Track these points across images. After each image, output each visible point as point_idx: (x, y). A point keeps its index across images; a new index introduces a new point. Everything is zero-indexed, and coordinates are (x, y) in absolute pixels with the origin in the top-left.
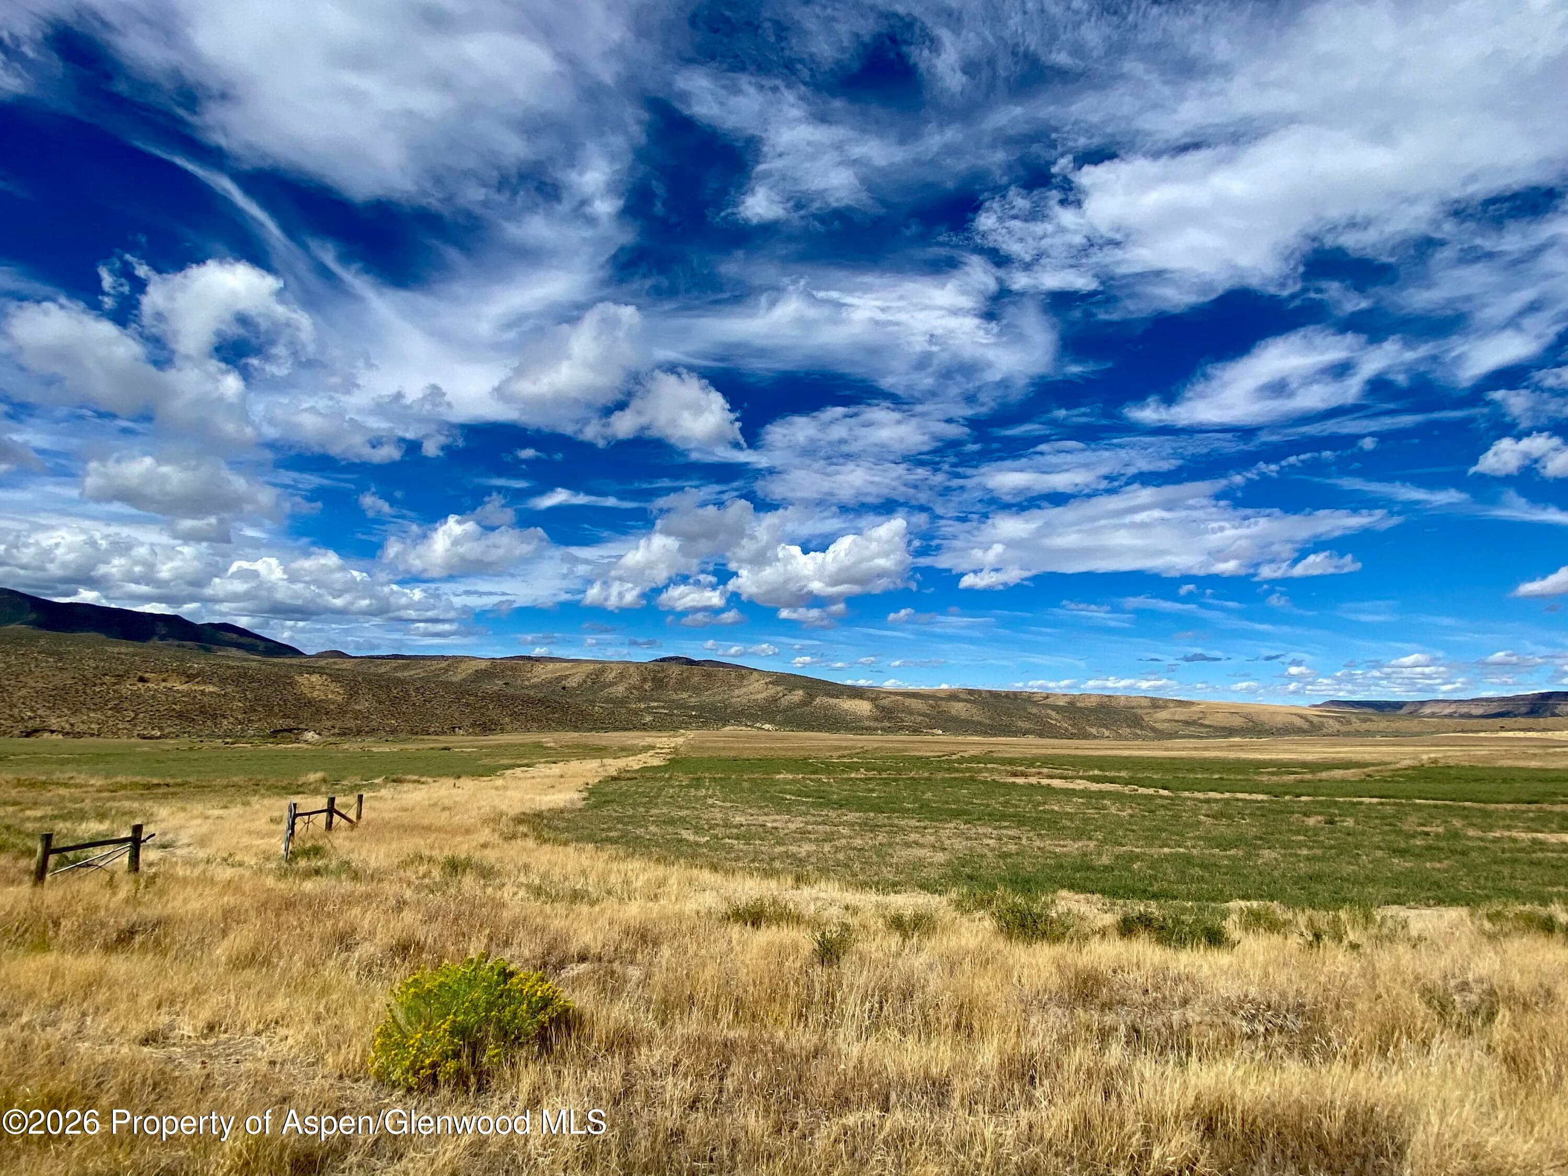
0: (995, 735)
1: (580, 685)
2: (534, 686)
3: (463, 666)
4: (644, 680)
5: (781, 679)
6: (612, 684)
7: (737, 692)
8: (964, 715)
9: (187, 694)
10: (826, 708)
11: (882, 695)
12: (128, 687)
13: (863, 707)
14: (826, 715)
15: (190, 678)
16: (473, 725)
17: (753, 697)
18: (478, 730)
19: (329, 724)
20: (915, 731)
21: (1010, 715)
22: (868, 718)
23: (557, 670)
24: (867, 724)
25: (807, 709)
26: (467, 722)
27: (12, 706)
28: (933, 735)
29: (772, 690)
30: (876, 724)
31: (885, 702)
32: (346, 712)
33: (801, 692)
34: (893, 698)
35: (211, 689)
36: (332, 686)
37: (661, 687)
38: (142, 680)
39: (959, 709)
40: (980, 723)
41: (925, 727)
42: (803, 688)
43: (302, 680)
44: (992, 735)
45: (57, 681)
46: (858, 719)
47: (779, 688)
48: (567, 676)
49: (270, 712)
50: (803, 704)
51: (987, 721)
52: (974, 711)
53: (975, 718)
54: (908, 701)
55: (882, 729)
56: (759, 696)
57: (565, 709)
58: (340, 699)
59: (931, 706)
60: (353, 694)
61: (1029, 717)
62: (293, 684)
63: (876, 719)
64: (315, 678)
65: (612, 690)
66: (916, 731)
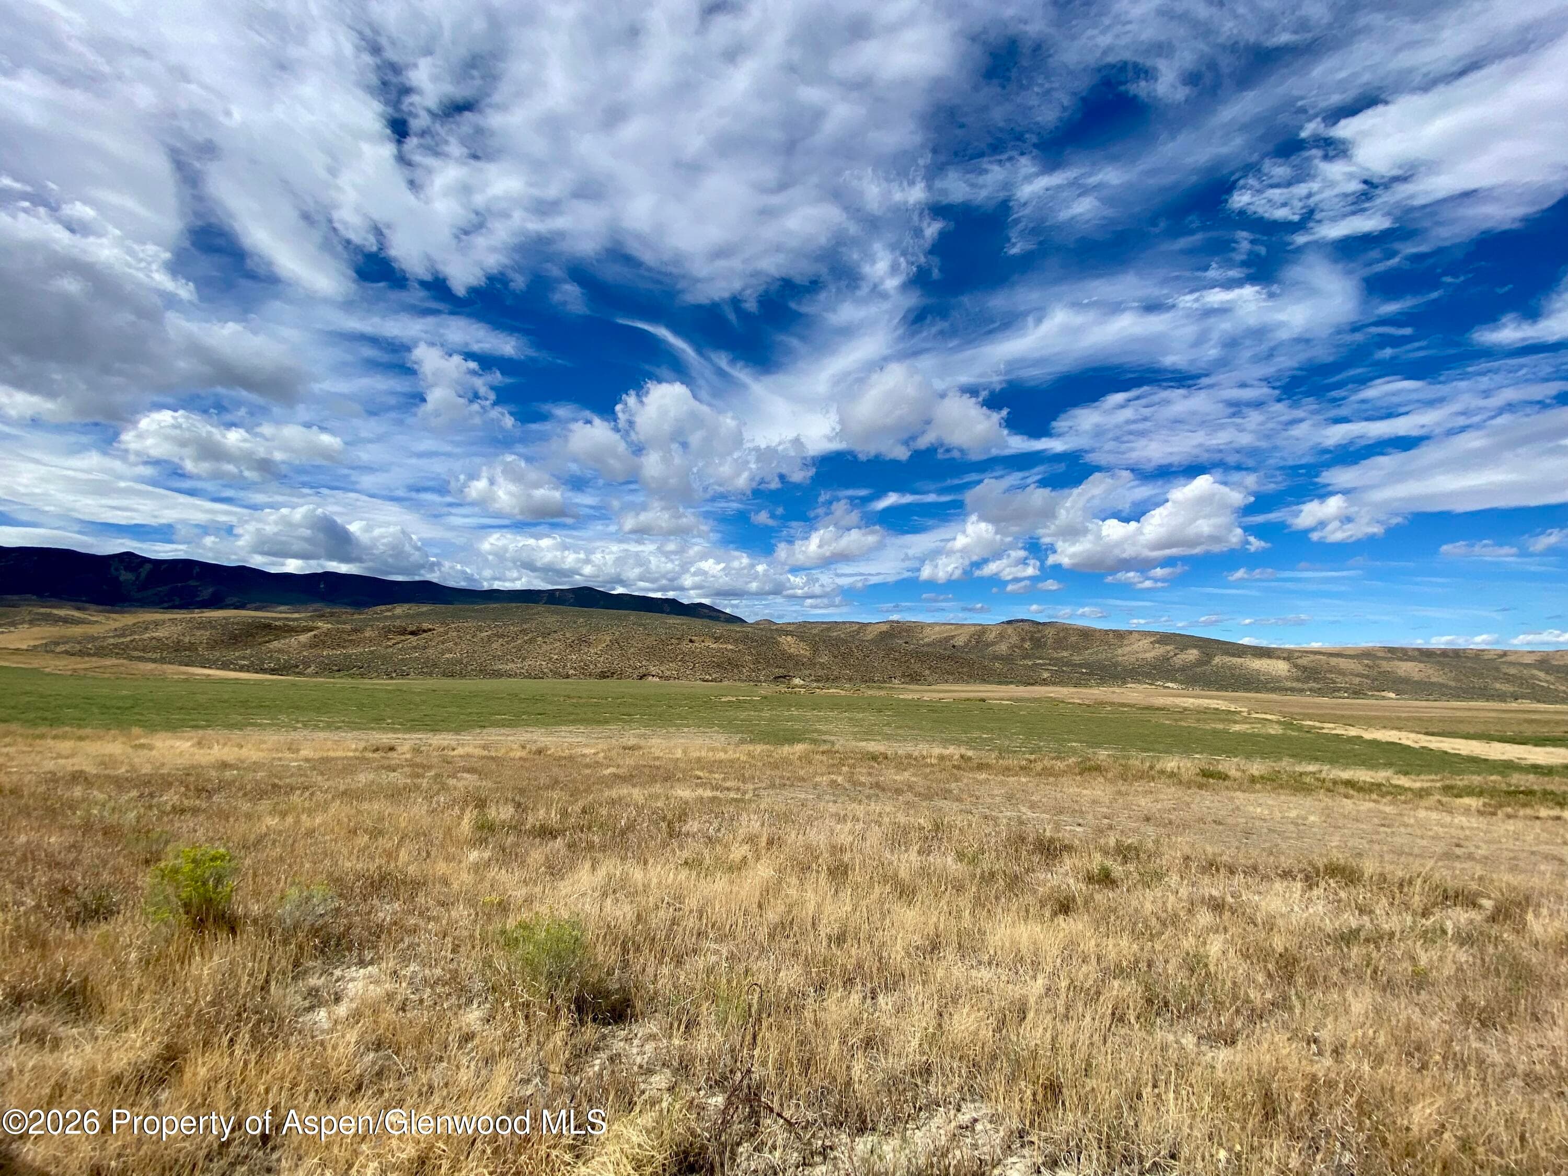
0: (1472, 699)
1: (966, 645)
2: (928, 645)
3: (870, 629)
4: (1023, 640)
5: (1164, 639)
6: (993, 644)
7: (1120, 651)
8: (1416, 676)
9: (719, 650)
10: (1230, 668)
11: (1297, 654)
12: (686, 646)
13: (1280, 667)
14: (1233, 675)
15: (717, 639)
16: (903, 676)
17: (1141, 656)
18: (908, 679)
19: (807, 672)
20: (1355, 693)
21: (1481, 676)
22: (1287, 678)
23: (944, 632)
24: (1289, 684)
25: (1207, 668)
26: (899, 674)
27: (629, 659)
28: (1384, 698)
29: (1160, 650)
30: (1299, 685)
31: (1303, 661)
32: (815, 664)
33: (1195, 652)
34: (1312, 657)
35: (730, 647)
36: (801, 644)
37: (1040, 646)
38: (691, 641)
39: (1406, 668)
40: (1442, 685)
41: (1369, 690)
42: (1195, 647)
43: (782, 639)
44: (1465, 699)
45: (648, 642)
46: (1278, 679)
47: (1169, 648)
48: (953, 637)
49: (769, 665)
50: (1200, 663)
51: (1453, 684)
52: (1431, 672)
53: (1434, 679)
54: (1334, 661)
55: (1310, 690)
56: (1148, 655)
57: (970, 664)
58: (808, 653)
59: (1367, 665)
60: (815, 651)
61: (1508, 678)
62: (778, 643)
63: (1298, 680)
64: (789, 638)
65: (997, 648)
66: (1357, 693)
